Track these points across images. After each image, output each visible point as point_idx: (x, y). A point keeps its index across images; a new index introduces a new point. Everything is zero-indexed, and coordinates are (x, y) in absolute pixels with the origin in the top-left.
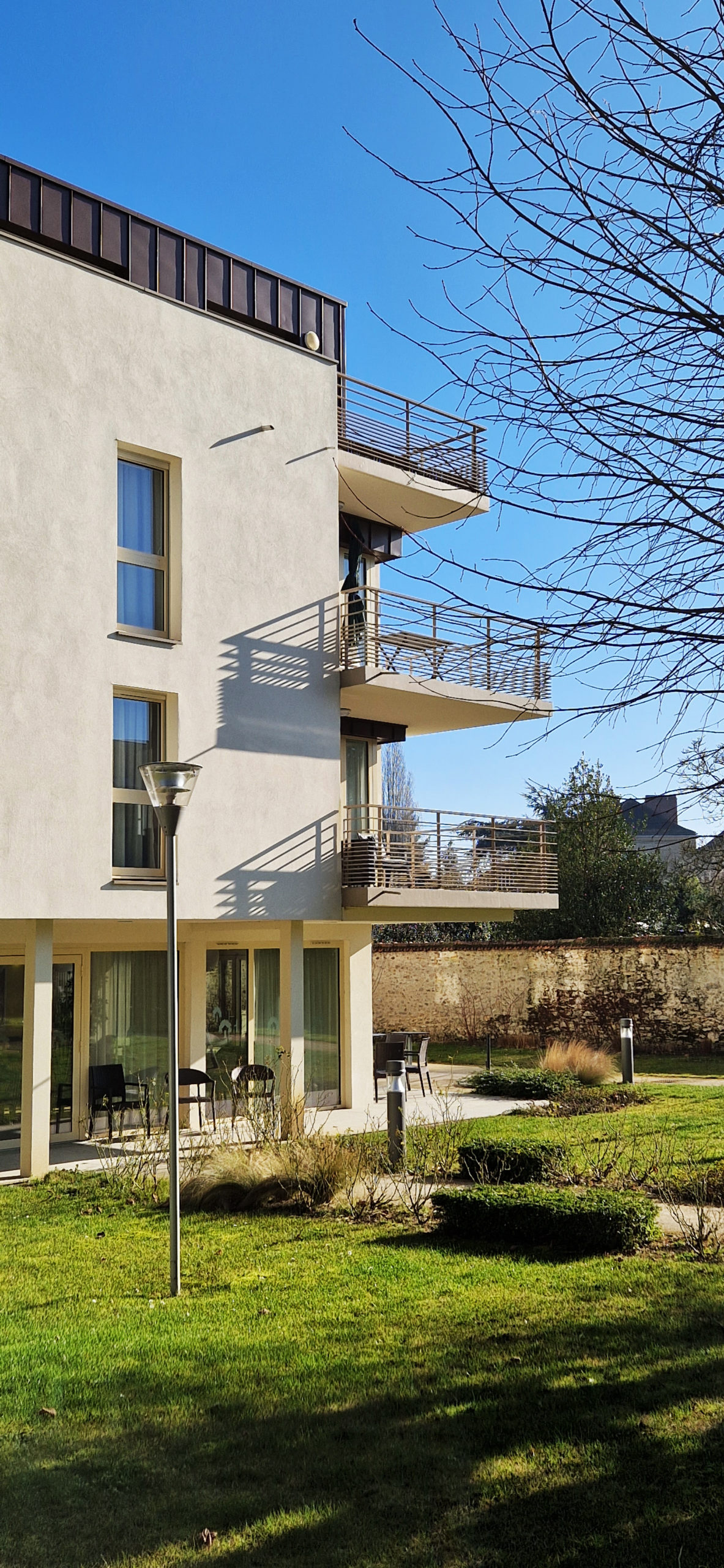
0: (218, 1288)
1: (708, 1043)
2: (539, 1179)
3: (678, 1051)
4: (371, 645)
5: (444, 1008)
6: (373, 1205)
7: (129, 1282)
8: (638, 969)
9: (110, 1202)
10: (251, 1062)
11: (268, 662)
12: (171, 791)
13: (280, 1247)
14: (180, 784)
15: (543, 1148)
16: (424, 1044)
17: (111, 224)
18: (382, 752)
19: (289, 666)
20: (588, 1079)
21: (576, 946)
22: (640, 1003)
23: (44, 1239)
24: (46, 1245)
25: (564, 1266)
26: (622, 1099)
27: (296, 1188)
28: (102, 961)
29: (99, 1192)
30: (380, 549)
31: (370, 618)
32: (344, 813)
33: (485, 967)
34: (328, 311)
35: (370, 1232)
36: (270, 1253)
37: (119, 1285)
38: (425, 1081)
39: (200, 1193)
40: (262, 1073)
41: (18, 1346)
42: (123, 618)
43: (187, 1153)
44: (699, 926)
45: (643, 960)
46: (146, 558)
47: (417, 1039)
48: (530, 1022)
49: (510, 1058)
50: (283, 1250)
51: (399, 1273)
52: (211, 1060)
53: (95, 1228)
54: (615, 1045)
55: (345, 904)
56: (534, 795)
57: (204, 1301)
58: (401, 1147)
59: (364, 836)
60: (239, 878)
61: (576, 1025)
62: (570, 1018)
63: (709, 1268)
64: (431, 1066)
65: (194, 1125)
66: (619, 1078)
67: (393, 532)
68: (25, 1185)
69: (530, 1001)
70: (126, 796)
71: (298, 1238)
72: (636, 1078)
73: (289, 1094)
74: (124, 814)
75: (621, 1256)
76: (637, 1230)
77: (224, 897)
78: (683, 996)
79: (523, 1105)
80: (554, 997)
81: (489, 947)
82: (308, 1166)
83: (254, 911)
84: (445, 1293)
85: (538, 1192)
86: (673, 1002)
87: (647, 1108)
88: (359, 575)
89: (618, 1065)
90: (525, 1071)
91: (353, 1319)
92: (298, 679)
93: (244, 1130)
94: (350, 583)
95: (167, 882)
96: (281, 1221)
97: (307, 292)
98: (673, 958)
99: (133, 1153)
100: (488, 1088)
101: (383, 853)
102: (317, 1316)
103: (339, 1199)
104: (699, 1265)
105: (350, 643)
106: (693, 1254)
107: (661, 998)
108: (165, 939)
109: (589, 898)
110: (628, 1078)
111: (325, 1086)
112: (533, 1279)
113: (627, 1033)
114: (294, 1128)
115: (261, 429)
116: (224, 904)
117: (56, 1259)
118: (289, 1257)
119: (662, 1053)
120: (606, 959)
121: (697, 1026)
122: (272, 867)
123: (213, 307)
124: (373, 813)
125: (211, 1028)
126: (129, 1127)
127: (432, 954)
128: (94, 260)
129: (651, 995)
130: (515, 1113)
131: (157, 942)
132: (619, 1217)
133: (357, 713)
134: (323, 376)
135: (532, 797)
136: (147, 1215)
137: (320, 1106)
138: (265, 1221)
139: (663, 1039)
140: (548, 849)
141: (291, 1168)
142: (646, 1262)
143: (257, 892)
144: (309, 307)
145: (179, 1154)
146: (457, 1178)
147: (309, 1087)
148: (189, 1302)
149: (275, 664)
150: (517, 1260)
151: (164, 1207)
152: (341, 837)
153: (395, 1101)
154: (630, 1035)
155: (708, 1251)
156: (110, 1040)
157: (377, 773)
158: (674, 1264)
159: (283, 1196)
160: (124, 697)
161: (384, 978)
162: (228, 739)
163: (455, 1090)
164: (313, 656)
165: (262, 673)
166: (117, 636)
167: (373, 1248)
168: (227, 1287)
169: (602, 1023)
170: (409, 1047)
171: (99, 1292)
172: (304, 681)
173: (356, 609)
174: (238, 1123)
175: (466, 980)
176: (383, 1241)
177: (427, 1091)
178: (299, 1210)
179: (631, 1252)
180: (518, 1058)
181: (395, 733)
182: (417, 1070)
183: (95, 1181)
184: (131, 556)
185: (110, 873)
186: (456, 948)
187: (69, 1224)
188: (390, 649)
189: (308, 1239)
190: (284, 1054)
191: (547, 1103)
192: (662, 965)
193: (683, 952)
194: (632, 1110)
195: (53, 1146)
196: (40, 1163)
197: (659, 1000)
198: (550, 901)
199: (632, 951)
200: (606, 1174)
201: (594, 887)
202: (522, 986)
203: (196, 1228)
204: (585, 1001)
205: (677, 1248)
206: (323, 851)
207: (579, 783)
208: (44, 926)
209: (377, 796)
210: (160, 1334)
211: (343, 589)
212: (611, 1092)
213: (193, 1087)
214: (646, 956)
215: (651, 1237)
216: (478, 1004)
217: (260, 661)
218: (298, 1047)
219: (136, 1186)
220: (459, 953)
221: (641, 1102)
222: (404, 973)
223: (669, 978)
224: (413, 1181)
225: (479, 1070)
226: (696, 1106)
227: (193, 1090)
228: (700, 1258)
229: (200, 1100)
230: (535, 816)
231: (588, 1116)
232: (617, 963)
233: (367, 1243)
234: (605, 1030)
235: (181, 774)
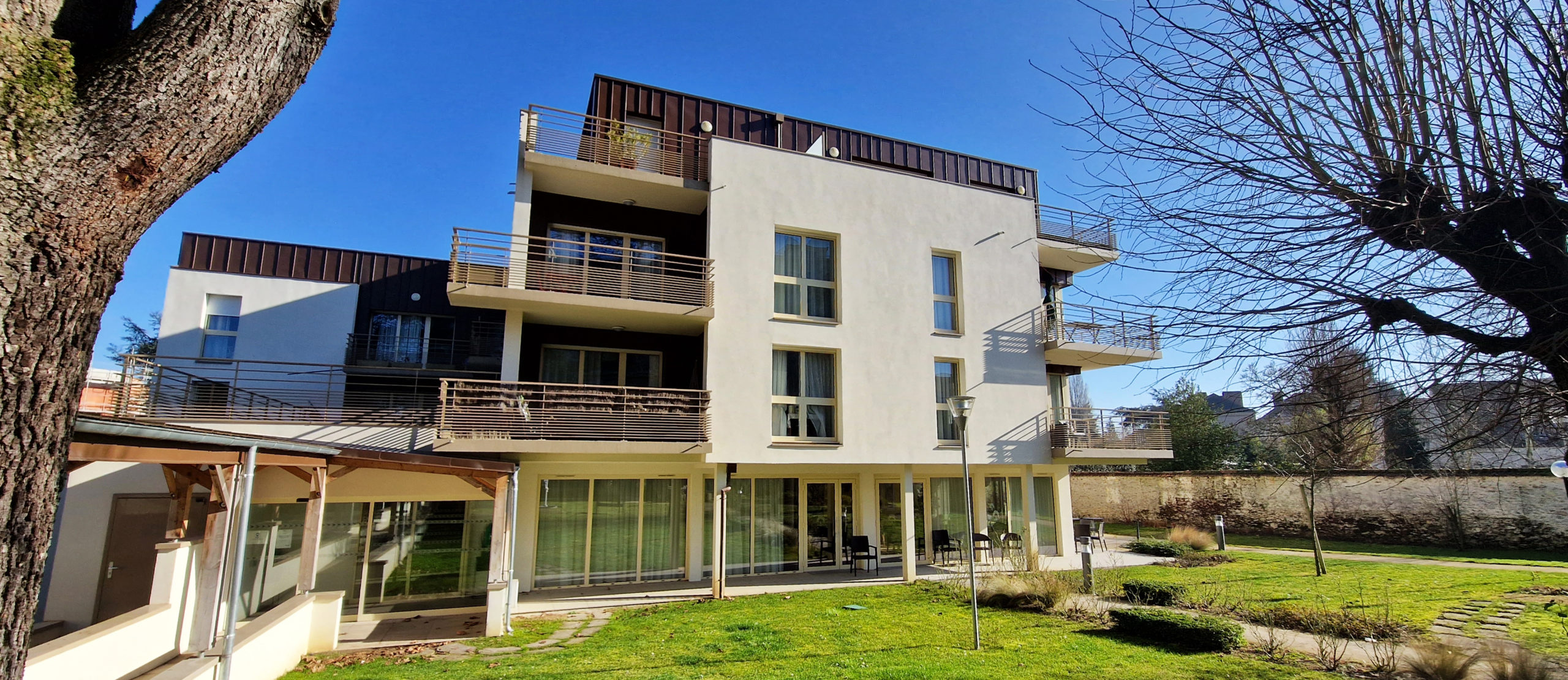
0: (997, 648)
1: (1271, 529)
2: (1170, 604)
3: (1253, 533)
4: (1060, 329)
5: (1112, 505)
6: (1077, 611)
7: (955, 640)
8: (1224, 488)
9: (944, 597)
10: (1010, 531)
11: (1007, 341)
12: (962, 410)
13: (1028, 629)
14: (966, 406)
15: (1172, 587)
16: (1101, 526)
17: (924, 154)
18: (1069, 380)
19: (1018, 342)
20: (1197, 548)
21: (1185, 475)
22: (1226, 506)
23: (914, 613)
24: (915, 616)
25: (1187, 657)
26: (1221, 559)
27: (1035, 599)
28: (935, 481)
29: (939, 591)
30: (1062, 282)
31: (1059, 317)
32: (1050, 412)
33: (1133, 485)
34: (1028, 176)
35: (1076, 626)
36: (1023, 633)
37: (949, 641)
38: (1103, 544)
39: (987, 597)
40: (1015, 537)
41: (904, 667)
42: (937, 326)
43: (980, 575)
44: (1261, 465)
45: (1227, 482)
46: (948, 299)
47: (1098, 521)
48: (1160, 514)
49: (1151, 533)
50: (1030, 631)
51: (1093, 650)
52: (990, 529)
53: (937, 611)
54: (1213, 529)
55: (1053, 456)
56: (1156, 393)
57: (991, 654)
58: (1091, 583)
59: (1062, 422)
60: (998, 444)
61: (1188, 516)
62: (1184, 513)
63: (1278, 667)
64: (1105, 535)
65: (983, 561)
66: (1217, 547)
67: (1068, 273)
68: (905, 585)
69: (1160, 503)
70: (942, 407)
71: (1037, 626)
72: (1226, 547)
73: (1030, 550)
74: (943, 416)
75: (1222, 654)
76: (1231, 641)
77: (991, 453)
78: (1253, 503)
79: (1160, 559)
80: (1174, 502)
81: (1135, 474)
82: (1041, 590)
83: (1007, 460)
84: (1118, 665)
85: (1171, 613)
86: (1247, 506)
87: (1233, 565)
88: (1051, 297)
89: (1214, 540)
90: (1159, 541)
91: (1068, 674)
92: (1022, 348)
93: (1007, 565)
94: (1047, 300)
95: (962, 447)
96: (1028, 615)
97: (1017, 168)
98: (1245, 483)
99: (952, 572)
100: (1140, 549)
101: (1072, 430)
102: (1049, 670)
103: (1057, 607)
104: (1272, 664)
105: (1049, 328)
106: (1268, 656)
107: (1239, 503)
108: (962, 471)
109: (1191, 450)
110: (1222, 547)
111: (1049, 544)
112: (1169, 662)
113: (1220, 523)
114: (1033, 566)
115: (998, 234)
116: (991, 457)
117: (920, 624)
118: (1033, 635)
119: (1242, 533)
120: (1204, 482)
121: (1263, 519)
122: (1014, 439)
123: (973, 182)
124: (1066, 411)
125: (990, 512)
126: (952, 559)
127: (1103, 478)
128: (918, 171)
129: (1233, 502)
130: (1155, 564)
131: (959, 474)
132: (1219, 633)
133: (1054, 362)
134: (1028, 206)
135: (1155, 394)
136: (962, 606)
137: (1047, 554)
138: (1022, 614)
139: (1242, 526)
140: (1165, 427)
141: (1033, 588)
142: (1238, 659)
143: (1007, 451)
144: (1019, 175)
145: (975, 575)
146: (1123, 600)
147: (1040, 544)
148: (983, 654)
149: (1011, 341)
150: (1159, 651)
151: (969, 602)
152: (1049, 424)
153: (1086, 558)
154: (1222, 524)
155: (1278, 656)
156: (941, 516)
157: (1066, 390)
158: (1255, 662)
159: (1028, 602)
160: (939, 361)
161: (1077, 489)
162: (990, 378)
163: (1120, 550)
164: (1030, 337)
165: (1004, 347)
166: (935, 334)
167: (1077, 635)
168: (1002, 648)
169: (1204, 515)
170: (1093, 527)
171: (941, 643)
172: (1026, 349)
173: (1051, 313)
174: (1005, 560)
175: (1123, 491)
176: (1082, 632)
177: (1104, 549)
178: (1037, 610)
179: (1229, 653)
180: (1155, 533)
181: (1075, 370)
182: (1098, 538)
183: (937, 586)
184: (940, 298)
185: (937, 442)
186: (1116, 475)
187: (925, 607)
188: (1069, 329)
189: (1043, 626)
190: (1026, 530)
191: (1173, 559)
192: (1238, 485)
193: (1251, 478)
194: (1224, 566)
195: (917, 566)
196: (912, 574)
197: (1238, 504)
198: (1169, 454)
199: (1220, 478)
200: (1210, 604)
201: (1194, 444)
202: (1155, 495)
203: (986, 615)
204: (1193, 504)
205: (1256, 652)
206: (1041, 429)
207: (1181, 389)
208: (908, 467)
209: (1068, 404)
210: (970, 670)
211: (1044, 303)
212: (1212, 554)
213: (982, 543)
214: (1228, 480)
215: (1240, 645)
216: (1130, 504)
217: (1003, 341)
218: (1033, 526)
219: (956, 591)
220: (1118, 478)
221: (1230, 561)
222: (1088, 487)
223: (1243, 493)
224: (1098, 600)
225: (1132, 539)
226: (1265, 566)
227: (982, 544)
228: (1272, 660)
229: (985, 549)
230: (1157, 404)
231: (1198, 568)
232: (1210, 485)
233: (1074, 632)
234: (1206, 520)
235: (966, 401)
